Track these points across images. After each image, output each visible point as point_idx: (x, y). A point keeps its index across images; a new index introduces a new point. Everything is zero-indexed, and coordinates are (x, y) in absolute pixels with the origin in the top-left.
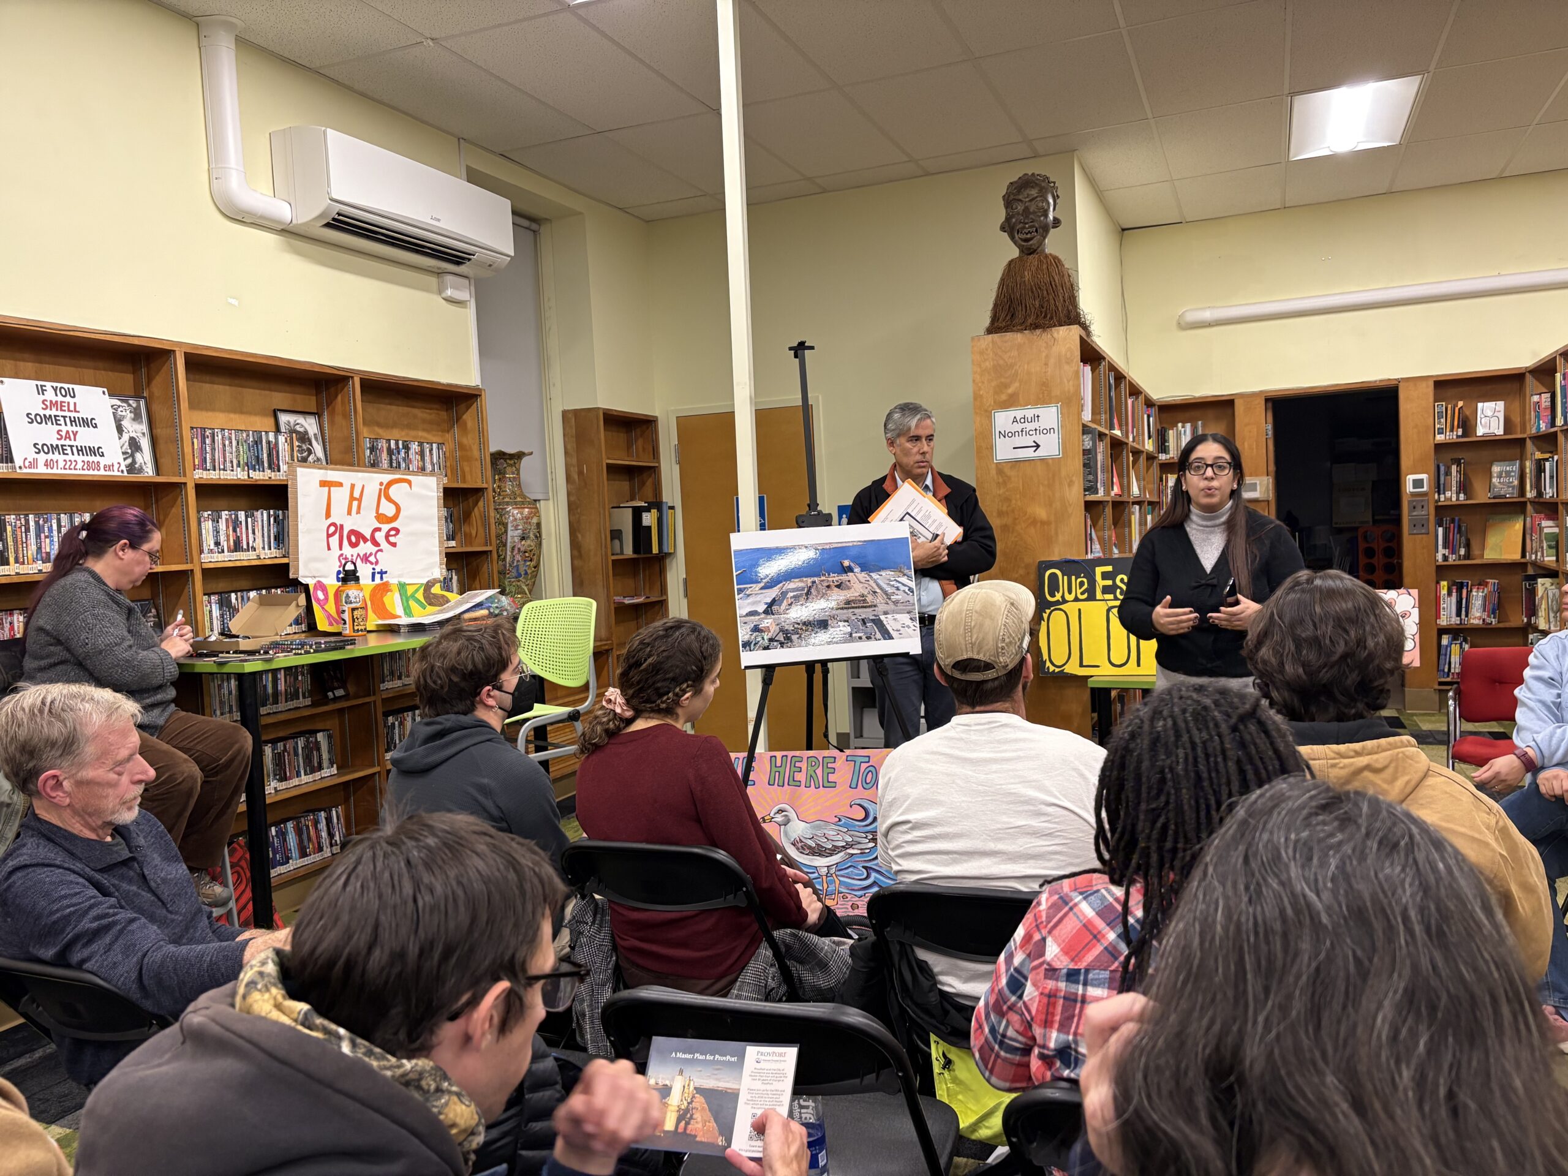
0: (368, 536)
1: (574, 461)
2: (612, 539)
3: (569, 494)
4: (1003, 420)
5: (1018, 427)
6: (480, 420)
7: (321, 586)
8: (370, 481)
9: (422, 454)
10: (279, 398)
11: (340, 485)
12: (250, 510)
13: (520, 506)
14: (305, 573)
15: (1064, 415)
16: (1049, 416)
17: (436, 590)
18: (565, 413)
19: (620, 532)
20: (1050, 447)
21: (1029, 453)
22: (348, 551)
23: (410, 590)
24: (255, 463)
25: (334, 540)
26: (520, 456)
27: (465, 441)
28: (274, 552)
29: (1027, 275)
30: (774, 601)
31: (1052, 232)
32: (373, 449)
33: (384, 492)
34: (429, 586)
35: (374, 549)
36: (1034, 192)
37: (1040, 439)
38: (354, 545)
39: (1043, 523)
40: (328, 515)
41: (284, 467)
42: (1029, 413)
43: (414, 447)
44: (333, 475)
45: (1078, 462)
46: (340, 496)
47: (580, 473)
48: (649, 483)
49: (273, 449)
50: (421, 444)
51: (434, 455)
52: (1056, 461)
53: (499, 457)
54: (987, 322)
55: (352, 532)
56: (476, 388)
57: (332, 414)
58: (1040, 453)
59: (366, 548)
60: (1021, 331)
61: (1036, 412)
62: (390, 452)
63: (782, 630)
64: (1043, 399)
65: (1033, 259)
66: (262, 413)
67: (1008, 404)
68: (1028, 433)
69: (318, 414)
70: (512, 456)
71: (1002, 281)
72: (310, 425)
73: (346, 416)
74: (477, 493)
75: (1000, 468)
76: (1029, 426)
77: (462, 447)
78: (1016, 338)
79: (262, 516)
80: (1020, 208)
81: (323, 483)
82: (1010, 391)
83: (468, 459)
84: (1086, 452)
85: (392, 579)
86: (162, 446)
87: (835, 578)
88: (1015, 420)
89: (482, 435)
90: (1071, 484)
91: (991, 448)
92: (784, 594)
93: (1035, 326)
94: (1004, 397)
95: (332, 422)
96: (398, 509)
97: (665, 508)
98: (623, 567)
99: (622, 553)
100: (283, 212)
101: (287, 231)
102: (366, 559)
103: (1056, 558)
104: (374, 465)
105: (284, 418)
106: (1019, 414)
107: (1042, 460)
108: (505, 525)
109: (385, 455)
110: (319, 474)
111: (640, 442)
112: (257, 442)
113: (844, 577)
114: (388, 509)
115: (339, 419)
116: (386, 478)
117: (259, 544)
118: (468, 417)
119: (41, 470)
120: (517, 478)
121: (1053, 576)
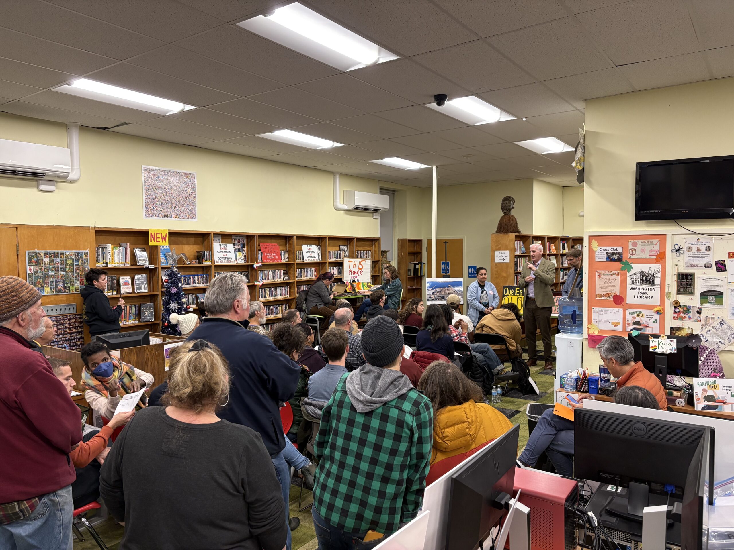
0: (357, 272)
1: (400, 251)
2: (408, 271)
3: (398, 260)
4: (497, 253)
5: (500, 255)
6: (379, 244)
7: (347, 282)
8: (358, 261)
9: (367, 253)
10: (340, 243)
11: (352, 262)
12: (336, 266)
13: (386, 264)
14: (345, 280)
15: (510, 254)
16: (507, 253)
17: (369, 284)
18: (398, 240)
19: (410, 269)
20: (507, 260)
21: (502, 261)
22: (353, 275)
23: (364, 284)
24: (337, 258)
25: (350, 273)
26: (387, 252)
27: (375, 249)
28: (339, 275)
29: (505, 221)
30: (434, 292)
31: (512, 210)
32: (357, 253)
33: (360, 263)
34: (368, 283)
35: (357, 275)
36: (507, 202)
37: (505, 258)
38: (354, 274)
39: (505, 277)
40: (349, 268)
41: (342, 258)
42: (503, 252)
43: (365, 252)
44: (351, 260)
45: (513, 264)
46: (352, 264)
47: (401, 255)
48: (419, 256)
49: (340, 254)
50: (367, 251)
51: (369, 253)
52: (508, 263)
53: (382, 252)
54: (496, 230)
55: (354, 271)
56: (379, 238)
57: (350, 246)
58: (505, 261)
59: (356, 275)
60: (502, 233)
61: (504, 252)
62: (361, 253)
63: (435, 298)
64: (506, 249)
65: (507, 217)
66: (337, 246)
67: (499, 249)
68: (502, 257)
69: (347, 245)
70: (385, 252)
71: (500, 221)
72: (345, 248)
73: (353, 246)
74: (378, 261)
75: (496, 264)
76: (503, 255)
77: (375, 251)
78: (501, 235)
79: (337, 268)
80: (504, 205)
81: (349, 261)
82: (499, 247)
83: (376, 253)
84: (515, 262)
85: (361, 282)
86: (323, 255)
87: (447, 288)
88: (500, 253)
89: (379, 248)
90: (511, 269)
91: (494, 259)
92: (436, 291)
93: (505, 233)
94: (498, 248)
95: (350, 247)
96: (363, 266)
97: (423, 263)
98: (410, 279)
99: (411, 275)
100: (345, 207)
101: (346, 210)
102: (356, 277)
103: (507, 285)
104: (357, 257)
105: (341, 247)
106: (501, 252)
107: (506, 263)
108: (383, 268)
109: (359, 254)
110: (348, 259)
111: (417, 245)
112: (337, 253)
113: (448, 288)
114: (361, 267)
115: (351, 247)
116: (361, 260)
117: (337, 273)
118: (377, 244)
119: (308, 261)
120: (386, 257)
121: (506, 290)
